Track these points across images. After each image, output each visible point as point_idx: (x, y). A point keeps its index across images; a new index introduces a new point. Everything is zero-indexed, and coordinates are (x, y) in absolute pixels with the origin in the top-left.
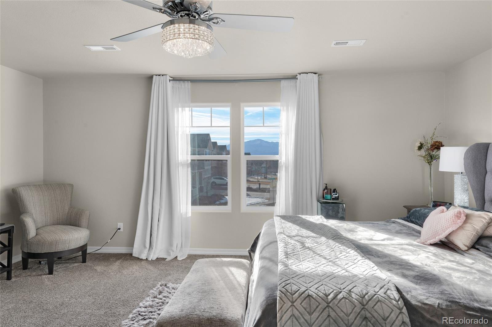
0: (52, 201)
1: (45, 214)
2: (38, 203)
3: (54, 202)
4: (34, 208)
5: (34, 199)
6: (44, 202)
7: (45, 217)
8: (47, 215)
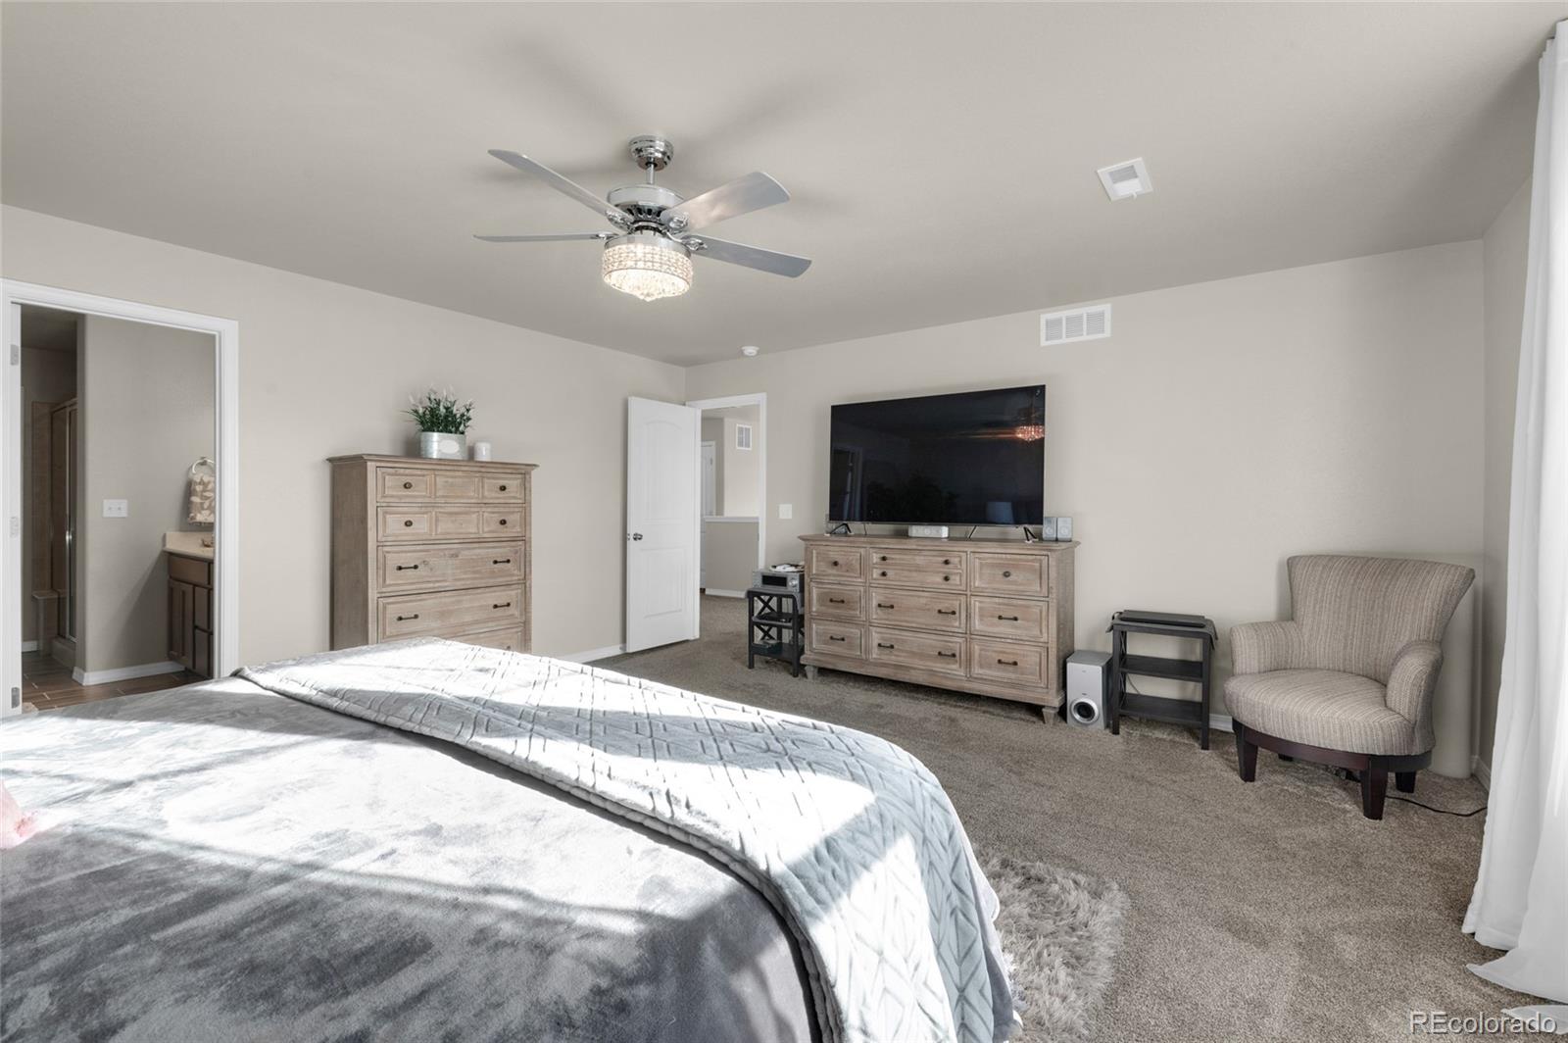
0: (1373, 608)
1: (1346, 640)
2: (1330, 603)
3: (1379, 614)
4: (1314, 612)
5: (1321, 590)
6: (1350, 607)
7: (1345, 647)
8: (1352, 644)
